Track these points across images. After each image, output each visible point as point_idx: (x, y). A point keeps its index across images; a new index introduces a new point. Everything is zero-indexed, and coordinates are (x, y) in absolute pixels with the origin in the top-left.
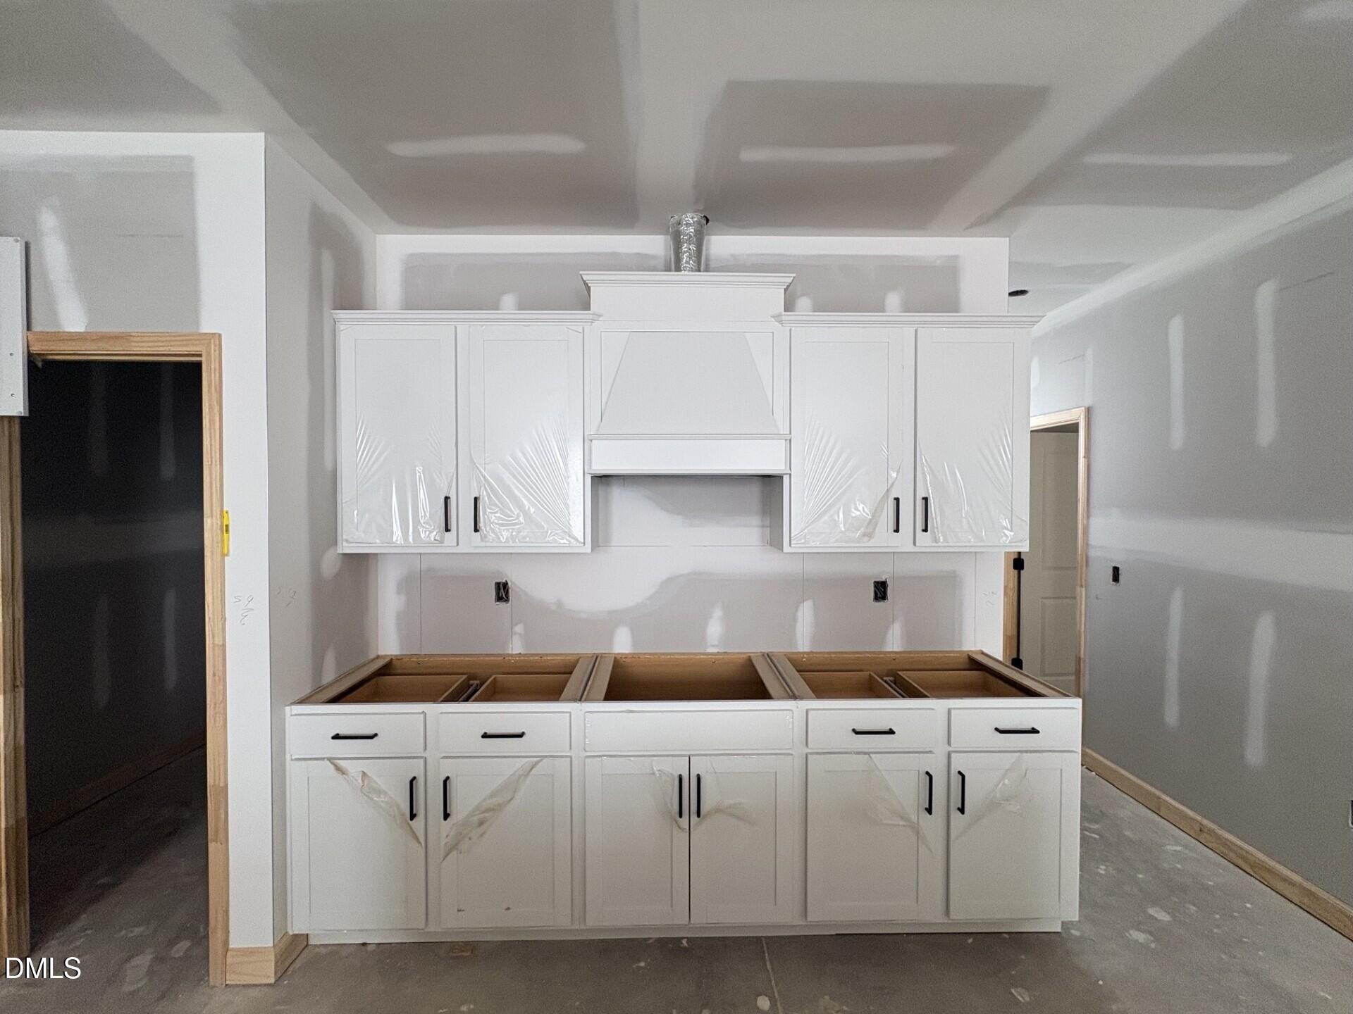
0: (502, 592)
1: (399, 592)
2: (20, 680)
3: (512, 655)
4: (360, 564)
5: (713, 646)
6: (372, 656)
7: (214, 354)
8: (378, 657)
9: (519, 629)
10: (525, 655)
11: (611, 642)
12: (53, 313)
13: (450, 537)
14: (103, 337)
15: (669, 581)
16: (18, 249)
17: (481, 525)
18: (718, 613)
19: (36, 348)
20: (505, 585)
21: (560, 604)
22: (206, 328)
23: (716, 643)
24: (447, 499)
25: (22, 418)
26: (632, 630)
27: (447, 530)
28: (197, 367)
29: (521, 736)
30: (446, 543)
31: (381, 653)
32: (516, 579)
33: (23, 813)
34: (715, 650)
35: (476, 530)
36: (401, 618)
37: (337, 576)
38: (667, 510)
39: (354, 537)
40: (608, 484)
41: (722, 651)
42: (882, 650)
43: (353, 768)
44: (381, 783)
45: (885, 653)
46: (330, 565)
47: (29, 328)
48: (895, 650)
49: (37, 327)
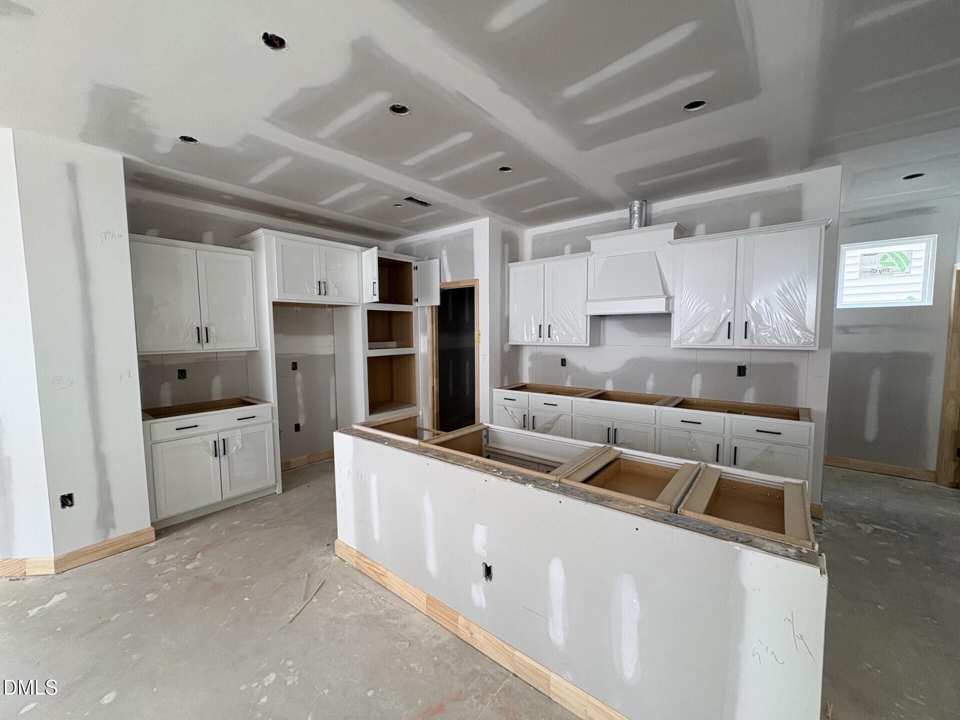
0: (564, 362)
1: (529, 360)
2: (438, 376)
3: (566, 387)
4: (517, 348)
5: (649, 391)
6: (521, 382)
7: (477, 285)
8: (522, 383)
9: (569, 377)
10: (571, 388)
11: (604, 386)
12: (445, 277)
13: (541, 340)
14: (456, 283)
15: (630, 361)
16: (439, 261)
17: (551, 335)
18: (652, 376)
19: (442, 287)
20: (565, 359)
21: (584, 368)
22: (475, 278)
23: (651, 390)
24: (540, 326)
25: (438, 306)
26: (613, 381)
27: (540, 337)
28: (474, 287)
29: (556, 405)
30: (540, 341)
31: (524, 382)
32: (569, 357)
33: (439, 411)
34: (650, 393)
35: (549, 337)
36: (531, 370)
37: (509, 351)
38: (628, 329)
39: (514, 339)
40: (605, 319)
41: (653, 394)
42: (742, 402)
43: (510, 409)
44: (517, 415)
45: (743, 403)
46: (507, 348)
47: (440, 282)
48: (750, 402)
49: (442, 282)
